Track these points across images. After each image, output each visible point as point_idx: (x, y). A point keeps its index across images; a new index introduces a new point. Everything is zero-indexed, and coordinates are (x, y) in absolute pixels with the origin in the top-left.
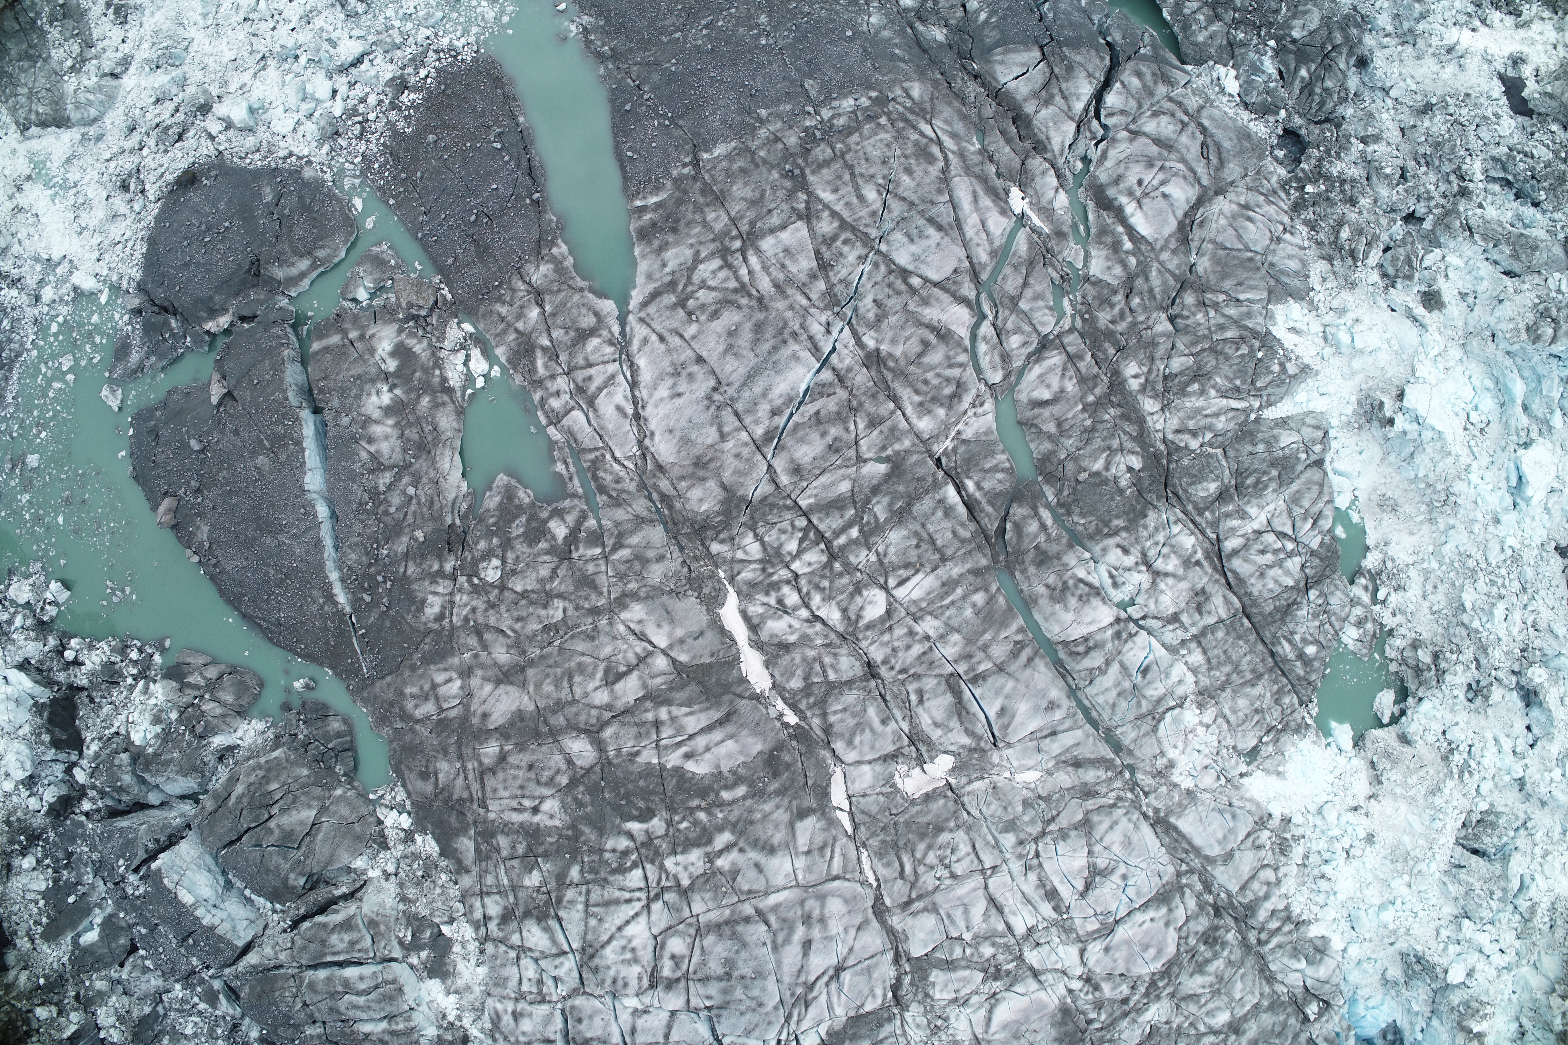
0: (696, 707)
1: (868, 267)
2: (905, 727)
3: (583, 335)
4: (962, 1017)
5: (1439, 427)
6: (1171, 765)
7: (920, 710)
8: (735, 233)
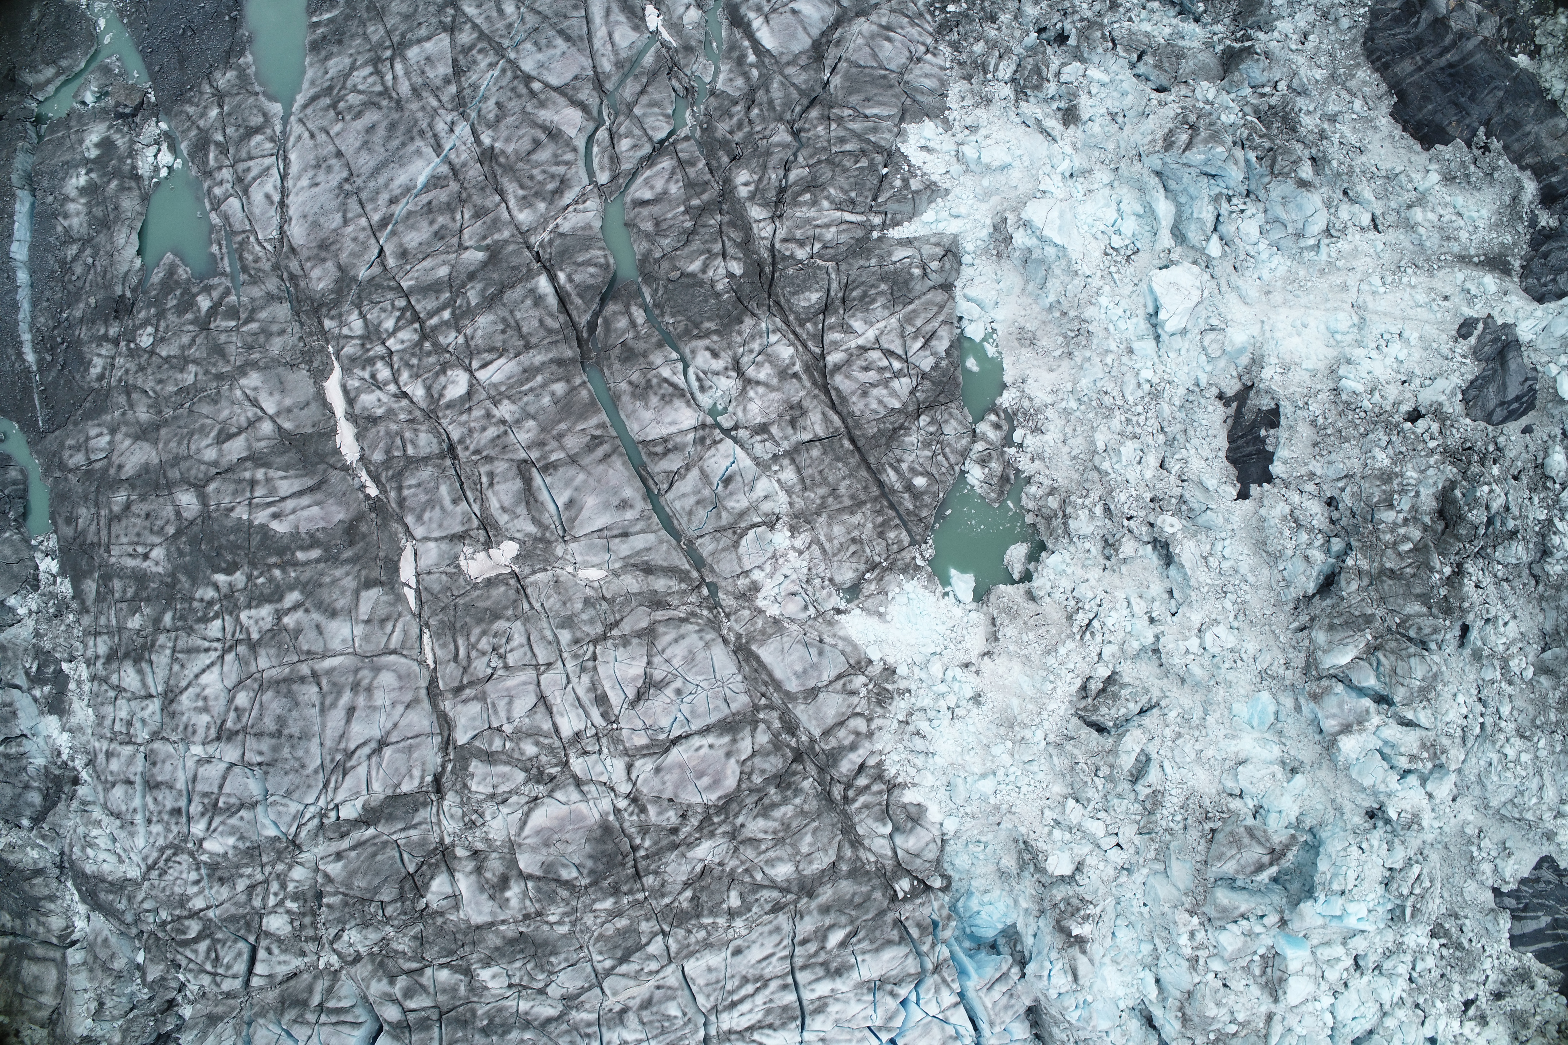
0: (291, 473)
1: (496, 73)
2: (476, 508)
4: (499, 816)
6: (755, 588)
7: (489, 493)
8: (388, 44)
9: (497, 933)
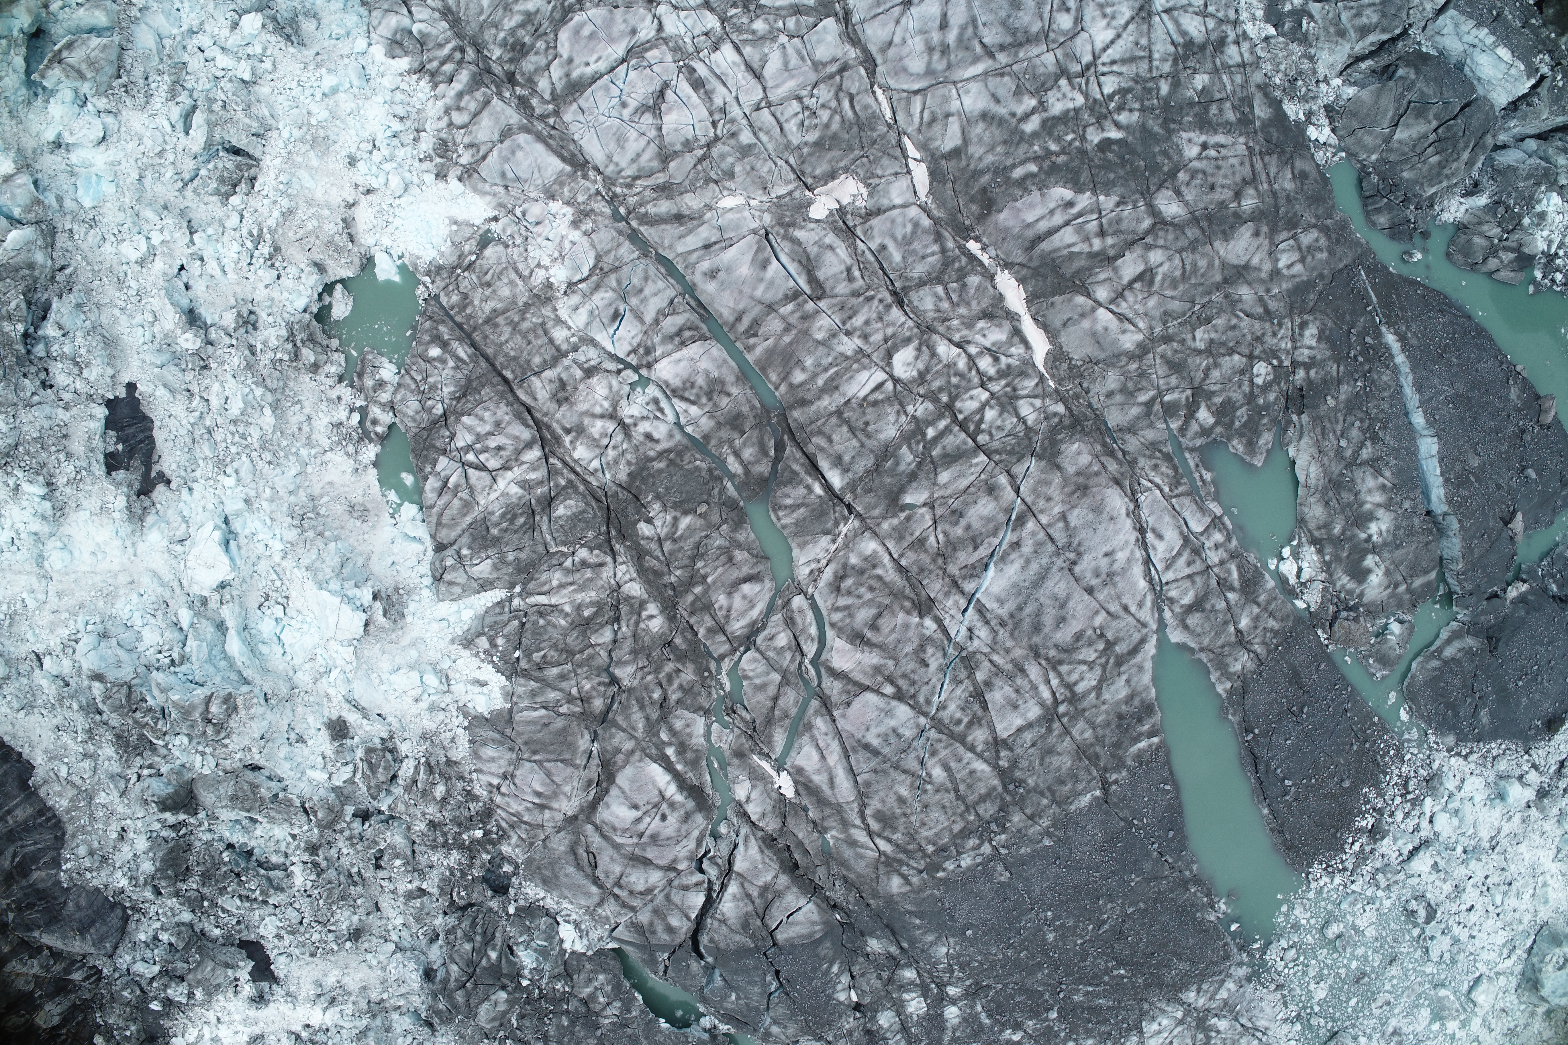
0: (1065, 252)
2: (861, 246)
3: (1197, 605)
5: (325, 594)
6: (575, 224)
7: (849, 261)
8: (1065, 720)
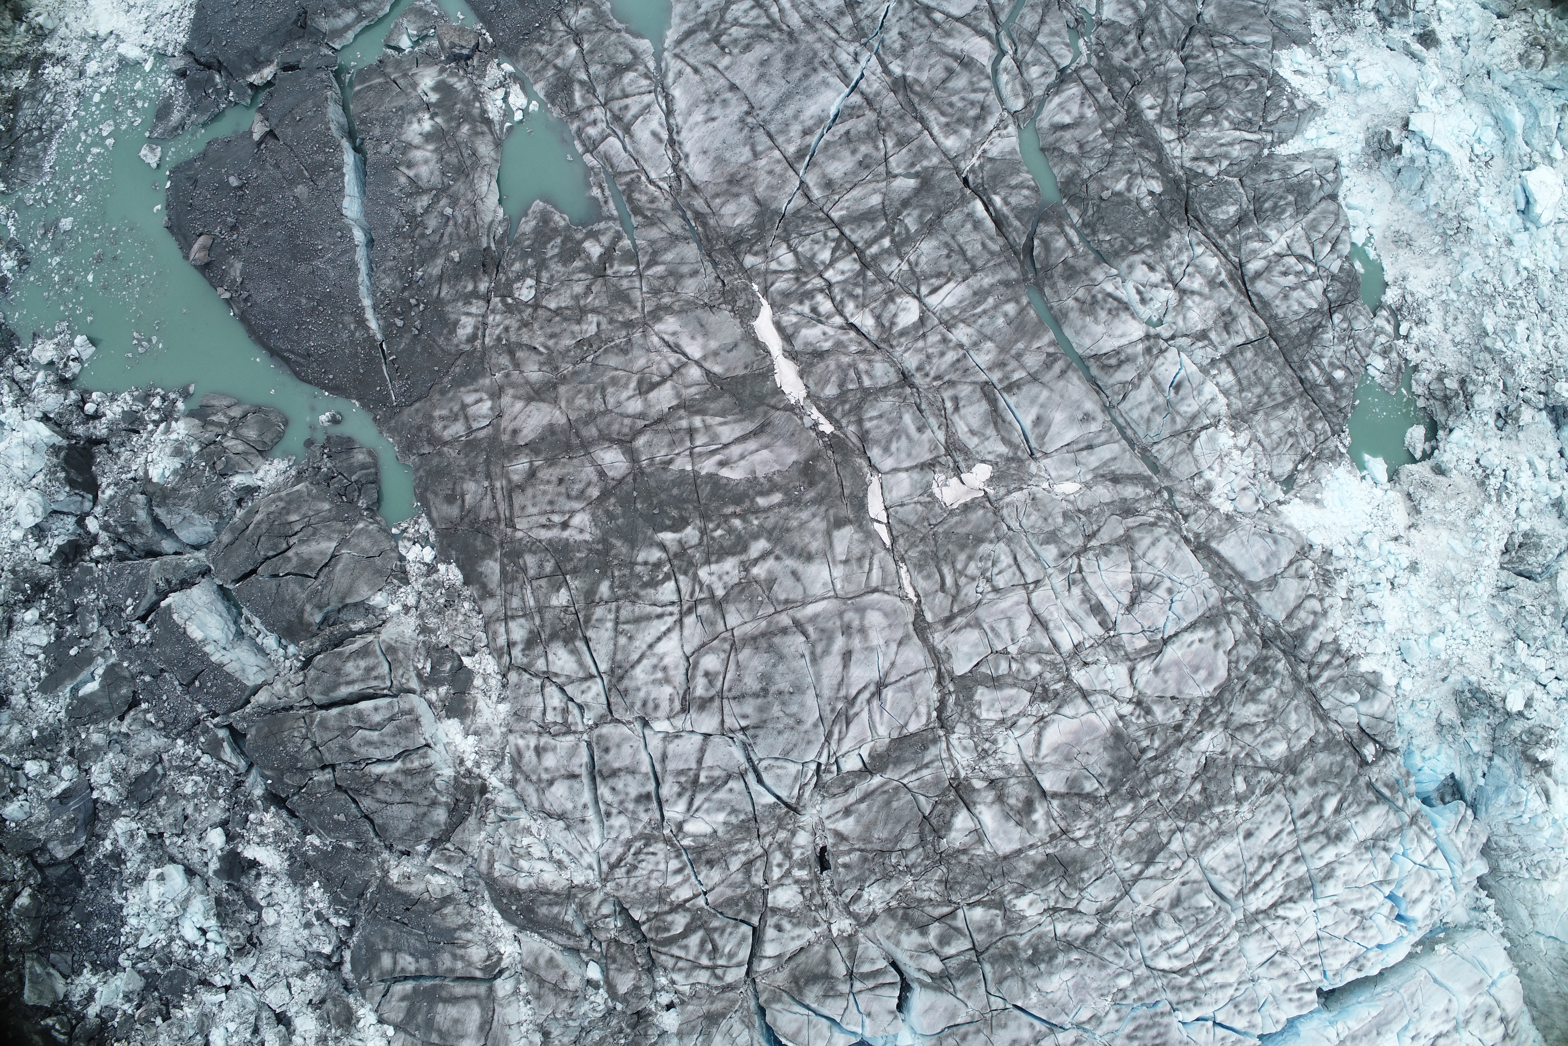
0: (730, 418)
1: (893, 5)
2: (941, 436)
3: (620, 70)
4: (1011, 741)
5: (1445, 148)
6: (1209, 487)
7: (956, 418)
9: (1027, 858)
